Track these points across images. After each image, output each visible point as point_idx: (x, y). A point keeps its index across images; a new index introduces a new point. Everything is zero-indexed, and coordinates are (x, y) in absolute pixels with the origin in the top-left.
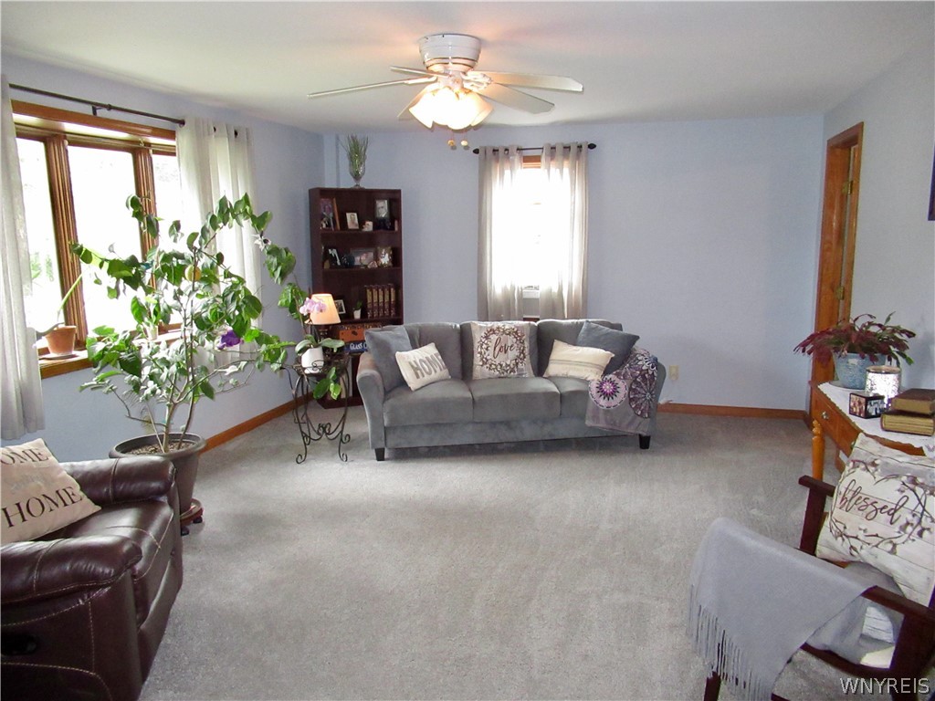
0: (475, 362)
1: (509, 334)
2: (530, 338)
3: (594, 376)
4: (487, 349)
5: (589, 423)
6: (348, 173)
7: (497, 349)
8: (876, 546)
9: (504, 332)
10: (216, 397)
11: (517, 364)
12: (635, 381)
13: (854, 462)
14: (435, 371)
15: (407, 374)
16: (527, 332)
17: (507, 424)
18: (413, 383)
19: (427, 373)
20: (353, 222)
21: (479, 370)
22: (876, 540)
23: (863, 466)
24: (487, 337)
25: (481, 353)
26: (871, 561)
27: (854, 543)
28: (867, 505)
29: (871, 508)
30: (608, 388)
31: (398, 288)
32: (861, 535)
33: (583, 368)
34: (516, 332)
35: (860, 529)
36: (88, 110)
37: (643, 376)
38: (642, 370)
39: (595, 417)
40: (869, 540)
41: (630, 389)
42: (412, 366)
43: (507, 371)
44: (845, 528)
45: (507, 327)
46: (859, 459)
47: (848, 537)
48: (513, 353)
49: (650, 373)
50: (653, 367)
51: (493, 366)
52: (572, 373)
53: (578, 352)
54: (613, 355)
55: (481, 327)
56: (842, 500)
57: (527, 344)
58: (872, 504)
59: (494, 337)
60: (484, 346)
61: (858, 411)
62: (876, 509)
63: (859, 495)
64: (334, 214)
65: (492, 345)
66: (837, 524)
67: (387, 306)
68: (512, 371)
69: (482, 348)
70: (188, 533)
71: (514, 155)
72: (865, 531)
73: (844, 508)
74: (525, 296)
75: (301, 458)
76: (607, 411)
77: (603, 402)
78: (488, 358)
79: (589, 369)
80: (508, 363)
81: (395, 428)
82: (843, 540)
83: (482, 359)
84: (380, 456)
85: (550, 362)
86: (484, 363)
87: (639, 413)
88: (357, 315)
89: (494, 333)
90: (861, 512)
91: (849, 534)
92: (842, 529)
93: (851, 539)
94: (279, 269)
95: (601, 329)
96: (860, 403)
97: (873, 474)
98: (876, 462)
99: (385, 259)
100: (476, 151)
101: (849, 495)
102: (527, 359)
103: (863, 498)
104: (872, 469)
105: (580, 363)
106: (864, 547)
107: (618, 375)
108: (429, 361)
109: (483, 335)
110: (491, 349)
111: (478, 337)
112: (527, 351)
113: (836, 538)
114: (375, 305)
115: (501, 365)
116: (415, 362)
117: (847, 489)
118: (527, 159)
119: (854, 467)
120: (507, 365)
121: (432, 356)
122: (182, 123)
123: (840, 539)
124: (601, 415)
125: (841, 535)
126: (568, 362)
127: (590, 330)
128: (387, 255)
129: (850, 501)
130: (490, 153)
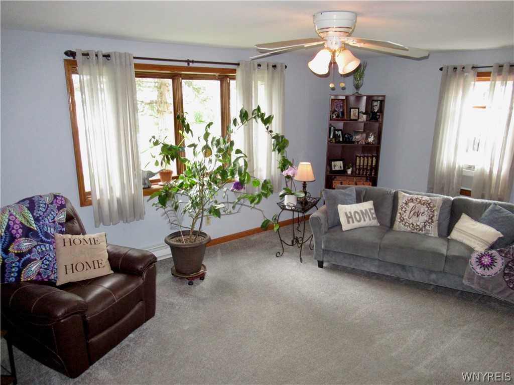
0: (396, 219)
1: (423, 204)
2: (442, 208)
3: (480, 248)
4: (405, 212)
5: (465, 282)
6: (353, 85)
7: (412, 213)
9: (420, 201)
10: (221, 216)
11: (425, 226)
14: (365, 220)
15: (343, 220)
16: (439, 204)
17: (403, 267)
18: (346, 226)
19: (357, 221)
20: (354, 115)
21: (398, 225)
24: (406, 204)
25: (400, 213)
30: (486, 260)
31: (378, 158)
33: (473, 240)
34: (429, 204)
36: (185, 64)
39: (471, 279)
41: (507, 266)
42: (347, 215)
43: (417, 229)
45: (424, 199)
48: (424, 218)
51: (407, 224)
52: (465, 241)
53: (475, 227)
54: (502, 236)
55: (404, 196)
57: (436, 213)
59: (411, 205)
60: (404, 209)
64: (343, 110)
65: (409, 209)
67: (369, 168)
68: (421, 230)
69: (402, 210)
70: (192, 284)
71: (468, 72)
74: (464, 174)
75: (278, 255)
76: (482, 277)
77: (479, 270)
78: (405, 218)
79: (477, 242)
80: (418, 224)
81: (328, 251)
83: (400, 218)
84: (321, 265)
85: (454, 228)
86: (402, 221)
88: (349, 171)
89: (412, 202)
94: (277, 147)
99: (371, 139)
100: (441, 69)
102: (435, 224)
105: (472, 236)
107: (500, 252)
108: (364, 214)
109: (404, 201)
110: (408, 212)
111: (401, 202)
112: (435, 218)
114: (361, 167)
115: (413, 225)
116: (350, 213)
118: (480, 75)
120: (417, 225)
121: (366, 210)
122: (238, 64)
124: (475, 280)
126: (464, 232)
127: (493, 211)
128: (373, 136)
130: (450, 70)
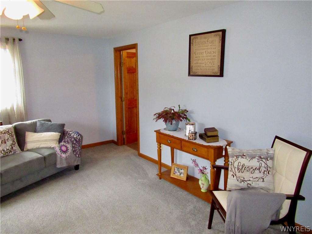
1: (5, 133)
3: (55, 145)
5: (59, 166)
8: (258, 181)
11: (12, 147)
12: (73, 143)
13: (236, 156)
16: (13, 131)
17: (20, 179)
22: (257, 179)
23: (241, 157)
26: (257, 186)
27: (249, 182)
28: (250, 169)
29: (251, 170)
30: (64, 148)
32: (251, 179)
33: (49, 142)
34: (8, 132)
35: (250, 177)
37: (76, 140)
38: (74, 138)
39: (61, 163)
40: (254, 180)
41: (73, 147)
44: (244, 178)
45: (3, 129)
46: (237, 155)
47: (246, 181)
48: (9, 143)
49: (78, 138)
50: (79, 136)
52: (42, 146)
53: (42, 136)
54: (60, 134)
56: (238, 170)
57: (15, 137)
58: (251, 168)
61: (192, 138)
62: (254, 170)
63: (245, 167)
66: (240, 178)
68: (11, 151)
72: (252, 177)
73: (241, 172)
76: (66, 159)
77: (64, 155)
79: (52, 142)
82: (244, 182)
87: (77, 156)
90: (248, 172)
91: (246, 180)
92: (243, 179)
93: (248, 181)
95: (47, 123)
96: (192, 136)
97: (246, 158)
98: (244, 154)
101: (240, 167)
102: (16, 144)
103: (247, 167)
104: (244, 157)
105: (46, 140)
106: (253, 182)
107: (65, 142)
112: (15, 140)
113: (241, 182)
117: (238, 165)
119: (237, 158)
123: (243, 183)
125: (243, 181)
126: (38, 141)
127: (42, 125)
129: (242, 169)
